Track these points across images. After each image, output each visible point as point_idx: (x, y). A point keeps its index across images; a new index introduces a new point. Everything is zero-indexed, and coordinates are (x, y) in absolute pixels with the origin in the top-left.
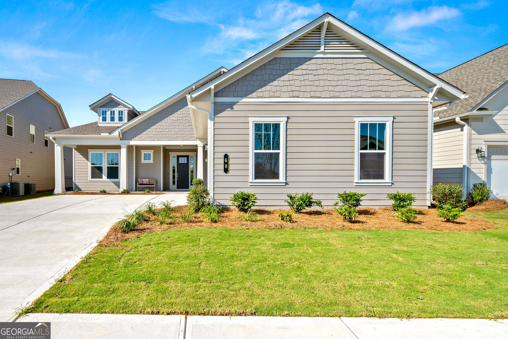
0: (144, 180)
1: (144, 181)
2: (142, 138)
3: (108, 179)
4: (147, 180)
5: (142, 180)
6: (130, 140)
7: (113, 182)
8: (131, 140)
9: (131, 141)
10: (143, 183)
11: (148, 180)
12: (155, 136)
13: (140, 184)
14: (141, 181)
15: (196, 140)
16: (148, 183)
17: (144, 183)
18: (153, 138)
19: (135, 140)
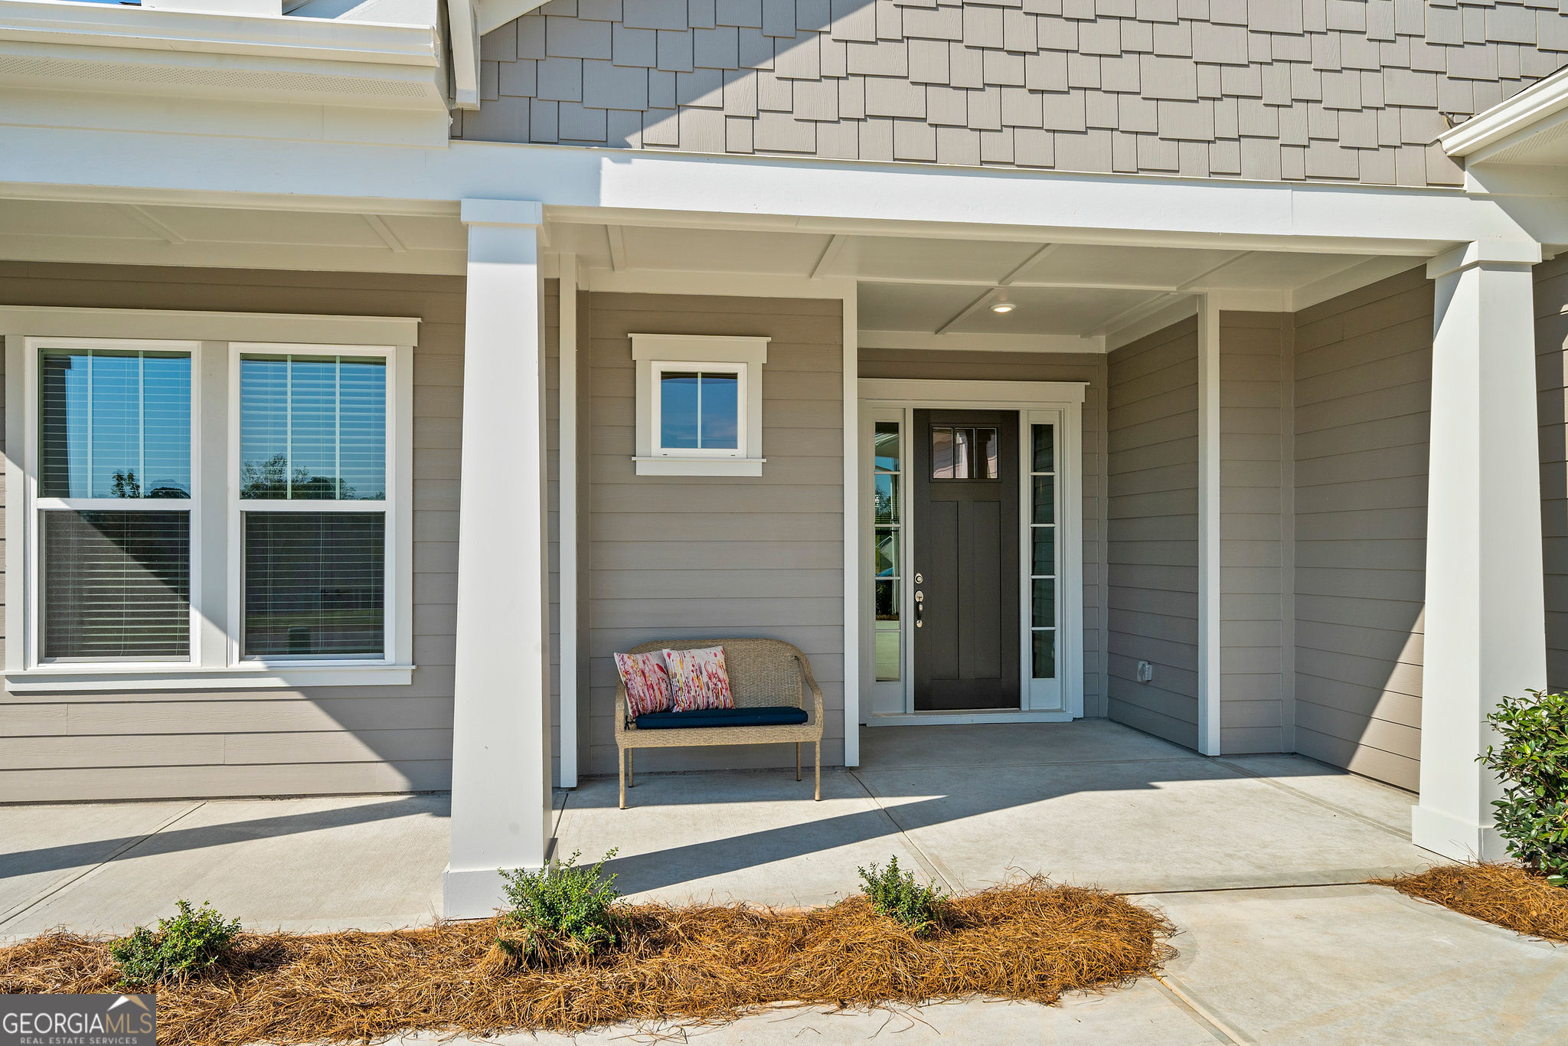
0: (680, 663)
1: (680, 680)
2: (773, 132)
3: (256, 664)
4: (711, 658)
5: (653, 658)
6: (604, 143)
7: (313, 694)
8: (611, 142)
9: (606, 162)
10: (673, 700)
11: (721, 658)
12: (946, 106)
13: (644, 720)
14: (653, 679)
15: (1453, 189)
16: (725, 700)
17: (684, 702)
18: (915, 141)
19: (671, 151)
